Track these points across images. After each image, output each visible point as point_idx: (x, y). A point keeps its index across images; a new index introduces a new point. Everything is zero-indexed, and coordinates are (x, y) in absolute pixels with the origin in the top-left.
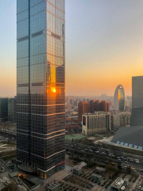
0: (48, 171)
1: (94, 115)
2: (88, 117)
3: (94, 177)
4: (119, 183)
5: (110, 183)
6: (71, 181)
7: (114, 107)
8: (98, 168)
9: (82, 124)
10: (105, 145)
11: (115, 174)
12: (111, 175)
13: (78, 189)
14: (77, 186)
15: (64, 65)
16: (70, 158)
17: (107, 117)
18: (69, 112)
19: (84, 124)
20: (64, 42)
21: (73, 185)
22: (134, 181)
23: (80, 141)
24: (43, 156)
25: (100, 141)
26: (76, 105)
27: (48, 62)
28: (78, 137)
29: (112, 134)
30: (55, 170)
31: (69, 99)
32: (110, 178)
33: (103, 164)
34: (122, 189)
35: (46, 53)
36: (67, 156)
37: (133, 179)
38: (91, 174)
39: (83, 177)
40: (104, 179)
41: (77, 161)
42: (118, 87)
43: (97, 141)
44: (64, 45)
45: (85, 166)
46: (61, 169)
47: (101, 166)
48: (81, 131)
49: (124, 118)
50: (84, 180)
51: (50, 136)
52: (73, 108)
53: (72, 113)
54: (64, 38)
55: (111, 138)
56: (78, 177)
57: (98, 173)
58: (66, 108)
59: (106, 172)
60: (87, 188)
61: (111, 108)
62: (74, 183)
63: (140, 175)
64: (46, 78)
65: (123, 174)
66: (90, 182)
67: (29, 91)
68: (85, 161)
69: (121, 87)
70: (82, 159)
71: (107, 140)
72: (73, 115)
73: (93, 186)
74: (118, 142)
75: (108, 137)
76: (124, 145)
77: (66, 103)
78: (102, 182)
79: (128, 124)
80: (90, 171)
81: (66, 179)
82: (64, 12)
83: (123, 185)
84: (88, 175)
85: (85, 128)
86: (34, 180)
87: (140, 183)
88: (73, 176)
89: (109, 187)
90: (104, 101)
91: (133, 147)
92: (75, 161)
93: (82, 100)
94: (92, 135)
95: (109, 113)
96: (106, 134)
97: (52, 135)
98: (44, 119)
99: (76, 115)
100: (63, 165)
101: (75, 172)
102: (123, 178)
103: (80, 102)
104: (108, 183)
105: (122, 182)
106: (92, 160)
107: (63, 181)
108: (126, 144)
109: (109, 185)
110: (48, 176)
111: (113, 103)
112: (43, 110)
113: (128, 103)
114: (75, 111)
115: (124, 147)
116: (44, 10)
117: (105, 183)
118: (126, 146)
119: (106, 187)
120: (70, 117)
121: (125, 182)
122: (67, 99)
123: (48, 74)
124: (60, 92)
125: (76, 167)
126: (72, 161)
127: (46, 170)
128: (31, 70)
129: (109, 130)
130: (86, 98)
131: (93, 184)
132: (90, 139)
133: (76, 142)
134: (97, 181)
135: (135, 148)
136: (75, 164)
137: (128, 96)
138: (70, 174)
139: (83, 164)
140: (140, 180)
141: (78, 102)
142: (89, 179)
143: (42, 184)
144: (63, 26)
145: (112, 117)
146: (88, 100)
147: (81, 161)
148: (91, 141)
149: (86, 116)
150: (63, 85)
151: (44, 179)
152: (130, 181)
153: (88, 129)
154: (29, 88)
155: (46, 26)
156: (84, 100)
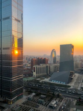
0: (13, 99)
1: (39, 66)
2: (36, 67)
3: (39, 101)
4: (53, 103)
5: (49, 103)
6: (27, 105)
7: (51, 61)
8: (42, 96)
9: (33, 71)
10: (45, 83)
11: (51, 98)
12: (49, 99)
13: (30, 108)
14: (30, 107)
15: (22, 37)
16: (26, 91)
17: (47, 67)
18: (25, 65)
19: (34, 71)
20: (22, 24)
21: (28, 106)
22: (61, 102)
23: (32, 81)
24: (10, 91)
25: (43, 80)
26: (30, 61)
27: (13, 35)
28: (31, 79)
29: (50, 76)
30: (17, 99)
31: (26, 57)
32: (48, 101)
33: (44, 93)
34: (55, 106)
35: (11, 30)
36: (24, 90)
37: (61, 100)
38: (38, 99)
39: (34, 101)
40: (45, 101)
41: (30, 93)
42: (53, 51)
43: (41, 81)
44: (22, 26)
45: (35, 95)
46: (21, 98)
47: (43, 94)
48: (32, 75)
49: (56, 67)
50: (34, 103)
51: (14, 79)
52: (28, 62)
53: (27, 65)
54: (23, 22)
55: (49, 78)
56: (31, 102)
57: (42, 98)
58: (24, 62)
59: (46, 97)
60: (36, 107)
61: (49, 62)
62: (29, 105)
63: (64, 98)
64: (11, 45)
65: (55, 98)
66: (37, 104)
67: (1, 52)
68: (35, 92)
69: (54, 50)
70: (33, 91)
71: (47, 80)
72: (28, 66)
73: (39, 106)
74: (53, 81)
75: (47, 78)
76: (56, 82)
77: (24, 60)
78: (44, 103)
79: (58, 71)
80: (37, 98)
81: (23, 104)
82: (23, 7)
83: (56, 104)
84: (36, 100)
85: (34, 74)
86: (4, 105)
87: (64, 102)
88: (27, 101)
89: (48, 106)
90: (45, 58)
91: (61, 83)
92: (29, 93)
93: (33, 58)
94: (39, 77)
95: (48, 65)
96: (46, 76)
97: (15, 78)
98: (10, 69)
99: (29, 66)
100: (22, 95)
101: (29, 99)
102: (55, 100)
103: (32, 59)
104: (47, 104)
105: (55, 102)
106: (39, 91)
107: (22, 105)
108: (57, 82)
109: (48, 105)
110: (13, 103)
111: (50, 59)
112: (10, 64)
113: (58, 59)
114: (29, 64)
115: (56, 83)
116: (10, 5)
117: (45, 104)
118: (57, 83)
119: (46, 106)
120: (26, 68)
121: (56, 102)
122: (25, 57)
123: (13, 42)
124: (20, 53)
125: (29, 96)
126: (27, 93)
127: (12, 99)
128: (2, 40)
129: (48, 74)
130: (35, 57)
131: (39, 105)
132: (37, 79)
133: (29, 82)
134: (41, 103)
135: (62, 83)
136: (29, 94)
137: (58, 56)
138: (26, 100)
139: (34, 94)
140: (64, 101)
141: (31, 59)
142: (37, 102)
143: (9, 107)
144: (22, 15)
145: (50, 67)
146: (36, 57)
147: (32, 92)
148: (38, 80)
149: (35, 67)
150: (22, 49)
151: (10, 104)
152: (59, 101)
153: (36, 74)
154: (1, 51)
155: (12, 14)
156: (34, 58)
